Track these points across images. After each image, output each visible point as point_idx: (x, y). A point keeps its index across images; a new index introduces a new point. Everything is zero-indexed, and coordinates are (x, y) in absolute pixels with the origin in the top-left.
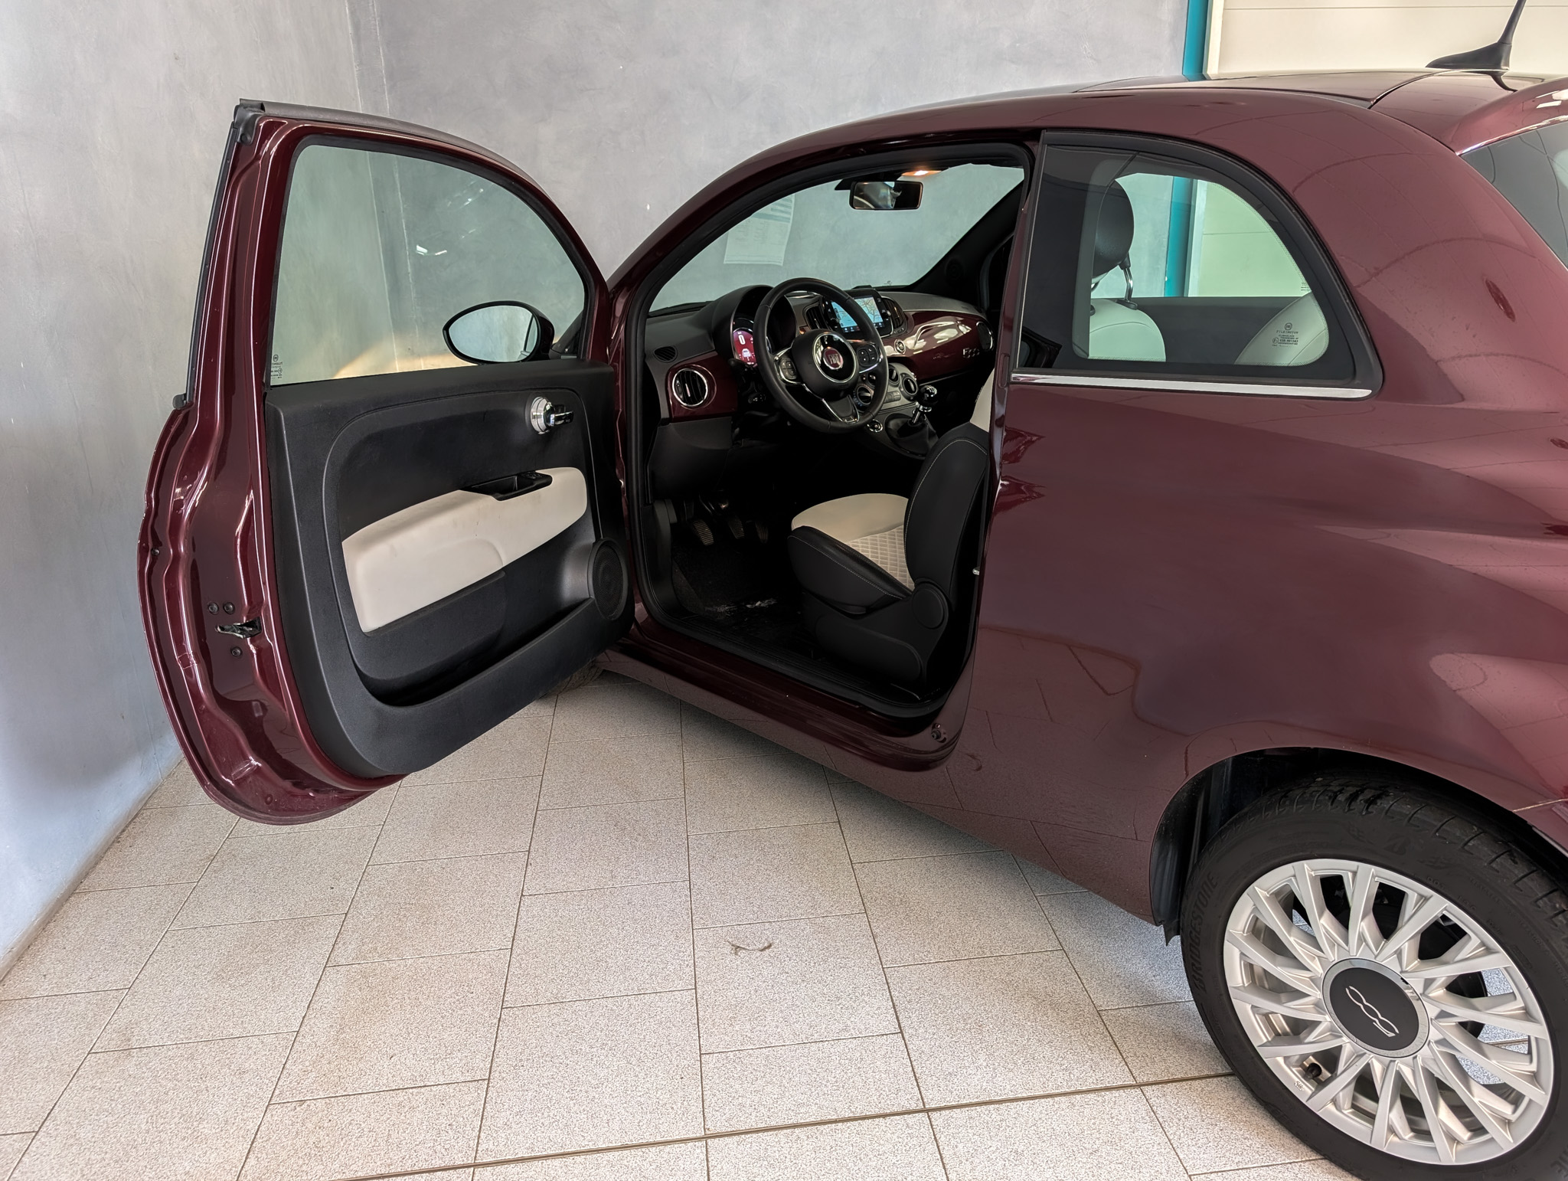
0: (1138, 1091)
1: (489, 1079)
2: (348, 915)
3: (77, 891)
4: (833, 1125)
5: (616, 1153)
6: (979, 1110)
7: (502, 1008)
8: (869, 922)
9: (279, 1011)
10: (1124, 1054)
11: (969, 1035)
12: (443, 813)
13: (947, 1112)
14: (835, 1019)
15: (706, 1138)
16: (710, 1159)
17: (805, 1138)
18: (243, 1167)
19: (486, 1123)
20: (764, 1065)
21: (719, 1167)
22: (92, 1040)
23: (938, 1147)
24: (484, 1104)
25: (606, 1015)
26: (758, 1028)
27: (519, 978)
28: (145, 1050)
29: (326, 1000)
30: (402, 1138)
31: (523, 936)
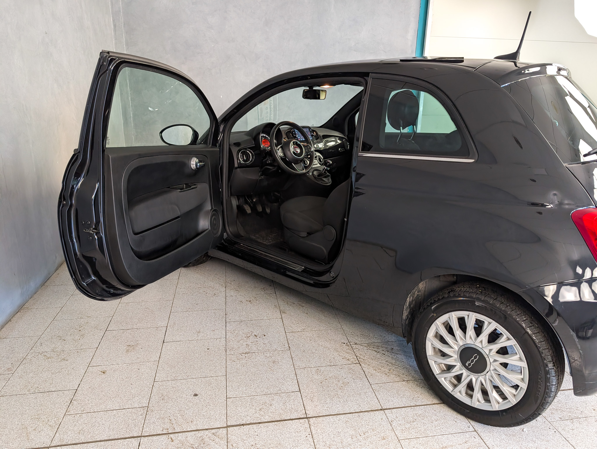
0: (383, 411)
1: (148, 407)
4: (274, 423)
5: (194, 432)
6: (326, 418)
7: (154, 382)
8: (290, 353)
9: (70, 382)
10: (378, 399)
11: (324, 392)
12: (135, 313)
13: (315, 418)
14: (276, 387)
15: (228, 427)
17: (263, 427)
19: (147, 421)
20: (250, 402)
21: (231, 437)
23: (311, 430)
24: (146, 415)
25: (193, 384)
26: (248, 389)
27: (161, 371)
29: (88, 379)
30: (114, 427)
31: (163, 357)
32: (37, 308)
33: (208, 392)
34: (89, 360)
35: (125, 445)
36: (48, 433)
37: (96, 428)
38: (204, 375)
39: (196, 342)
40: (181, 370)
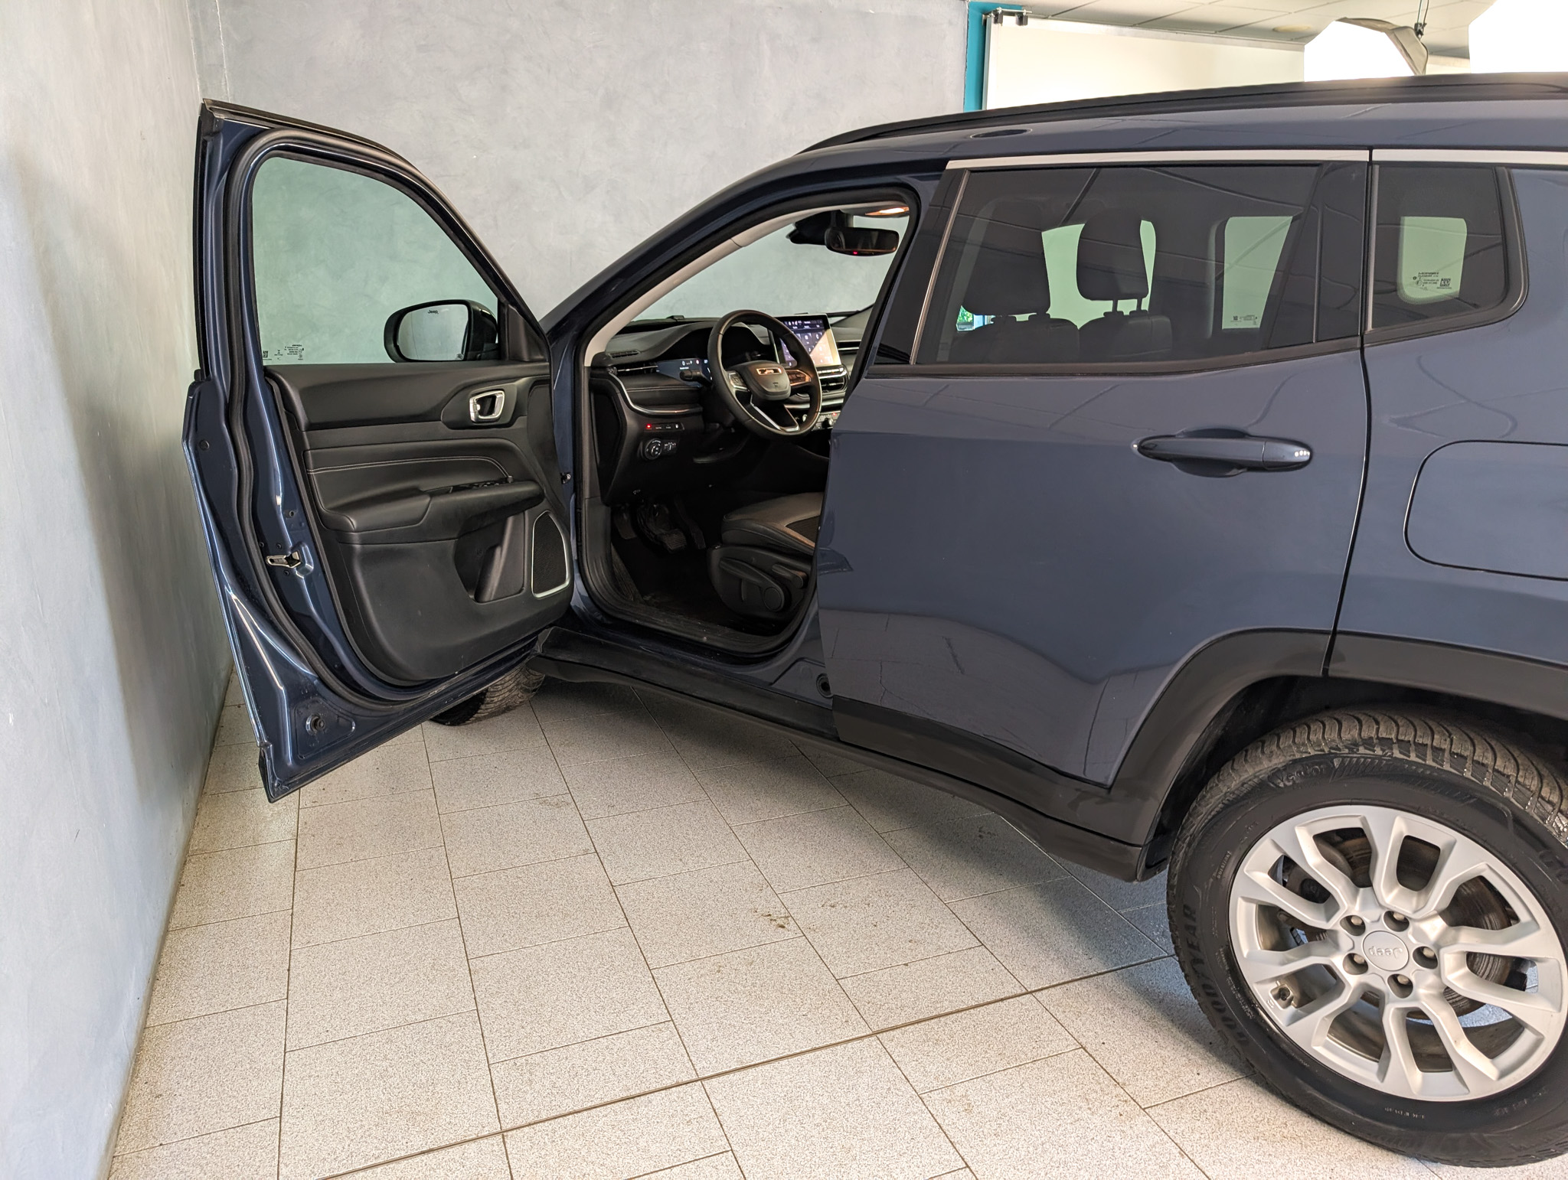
1: (673, 1021)
2: (461, 919)
3: (171, 929)
4: (968, 1012)
5: (812, 1054)
6: (1071, 987)
7: (650, 970)
8: (916, 873)
9: (448, 997)
11: (1033, 940)
12: (496, 831)
13: (1046, 991)
14: (929, 943)
15: (874, 1034)
16: (887, 1047)
17: (951, 1023)
18: (498, 1111)
19: (691, 1050)
20: (892, 980)
21: (896, 1050)
22: (281, 1042)
23: (1051, 1013)
24: (680, 1037)
25: (743, 963)
26: (872, 956)
27: (650, 947)
28: (340, 1042)
29: (488, 984)
31: (635, 917)
32: (230, 847)
33: (786, 974)
34: (458, 944)
35: (676, 1098)
36: (477, 1106)
37: (584, 1077)
38: (756, 942)
39: (688, 875)
40: (695, 938)
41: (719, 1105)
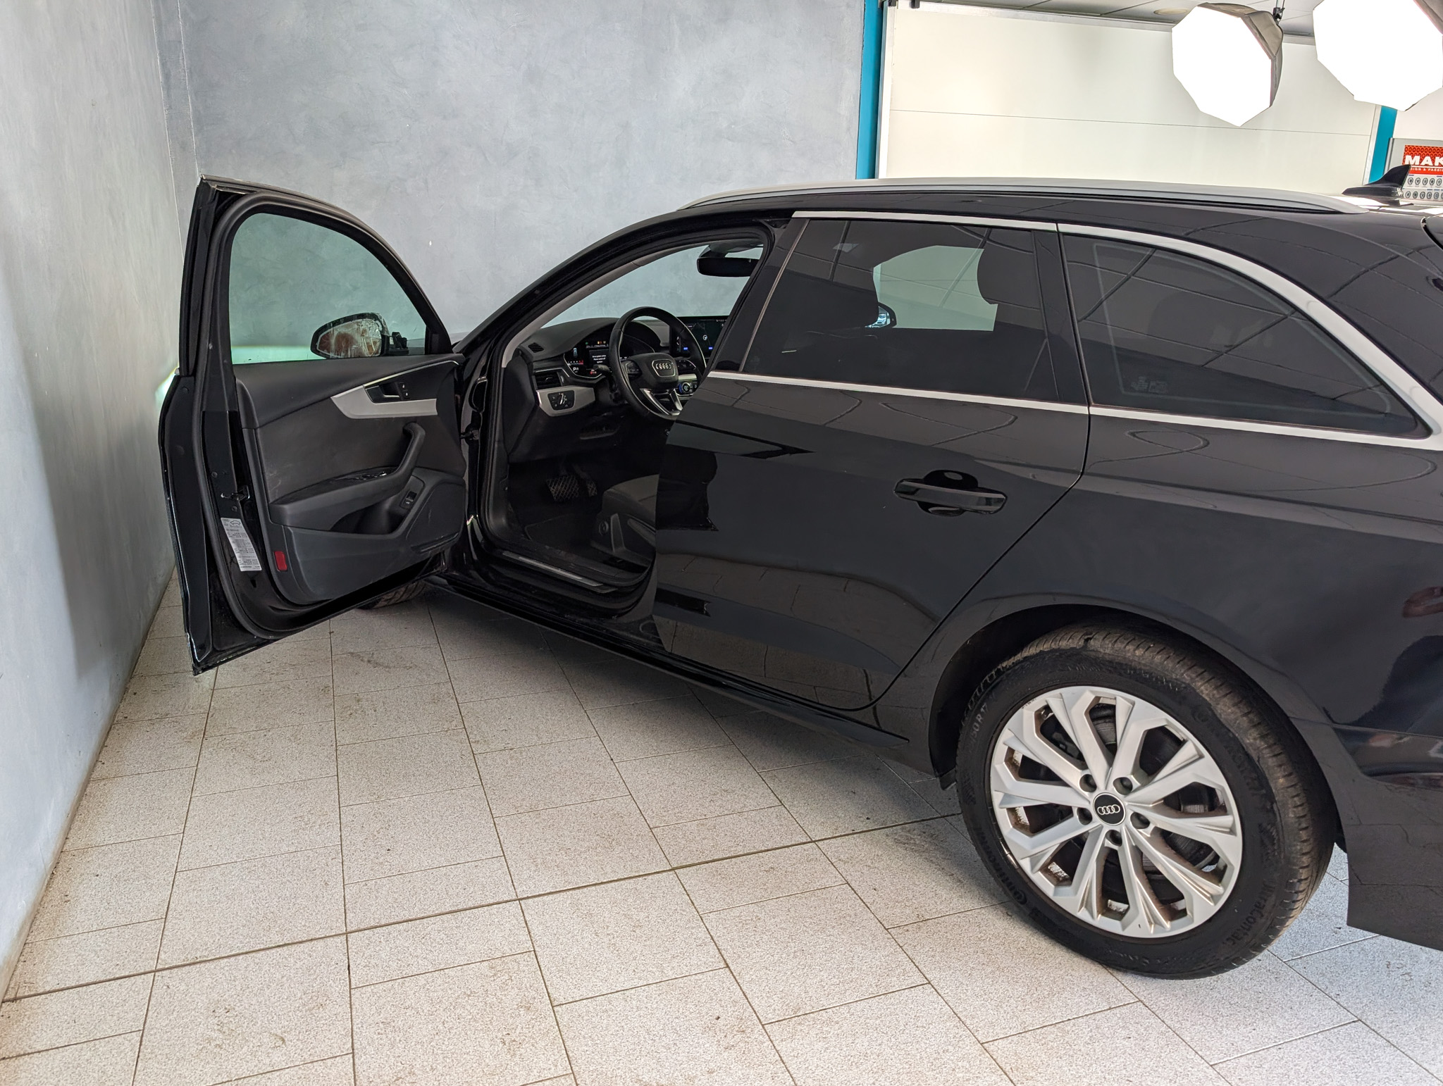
2: (340, 776)
3: (92, 779)
4: (756, 855)
5: (616, 883)
8: (738, 748)
9: (318, 834)
11: (827, 802)
13: (828, 841)
15: (673, 869)
16: (681, 880)
17: (741, 863)
18: (346, 918)
19: (515, 878)
21: (689, 882)
22: (173, 865)
23: (826, 857)
24: (508, 869)
28: (223, 866)
29: (353, 826)
31: (487, 777)
33: (609, 823)
34: (333, 796)
35: (495, 913)
36: (329, 914)
37: (422, 896)
38: (588, 798)
39: (540, 747)
40: (536, 795)
41: (530, 918)
